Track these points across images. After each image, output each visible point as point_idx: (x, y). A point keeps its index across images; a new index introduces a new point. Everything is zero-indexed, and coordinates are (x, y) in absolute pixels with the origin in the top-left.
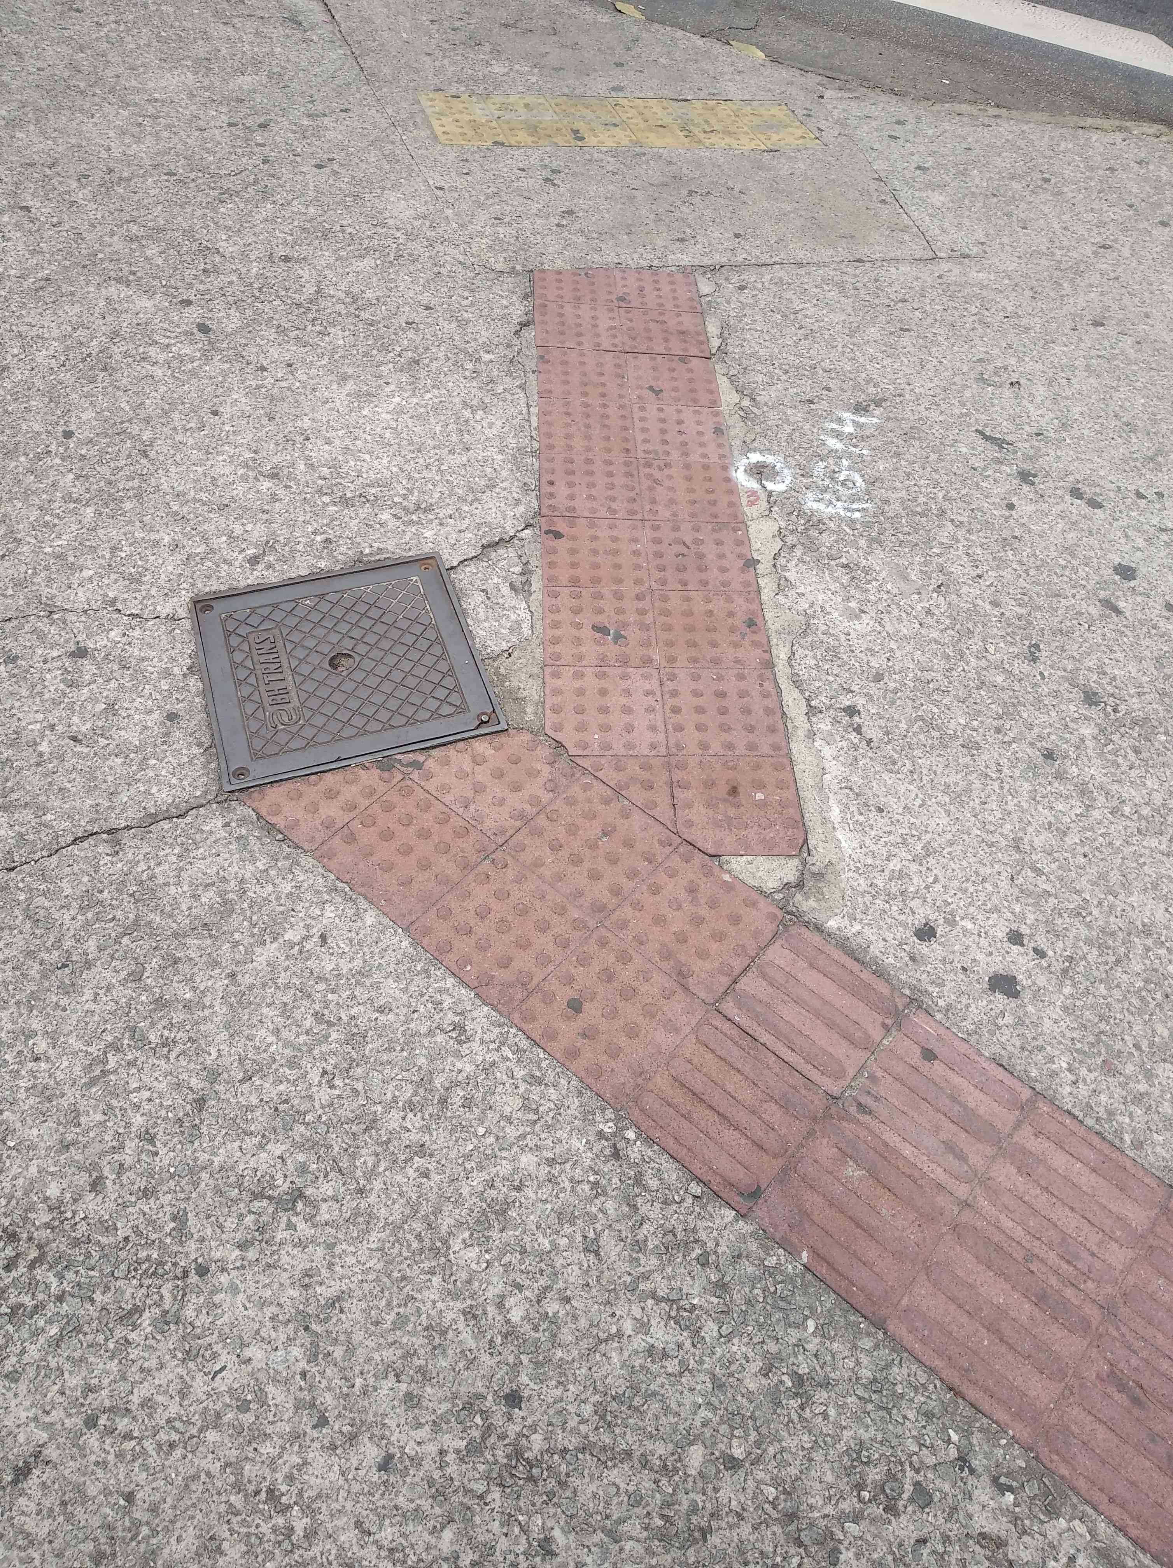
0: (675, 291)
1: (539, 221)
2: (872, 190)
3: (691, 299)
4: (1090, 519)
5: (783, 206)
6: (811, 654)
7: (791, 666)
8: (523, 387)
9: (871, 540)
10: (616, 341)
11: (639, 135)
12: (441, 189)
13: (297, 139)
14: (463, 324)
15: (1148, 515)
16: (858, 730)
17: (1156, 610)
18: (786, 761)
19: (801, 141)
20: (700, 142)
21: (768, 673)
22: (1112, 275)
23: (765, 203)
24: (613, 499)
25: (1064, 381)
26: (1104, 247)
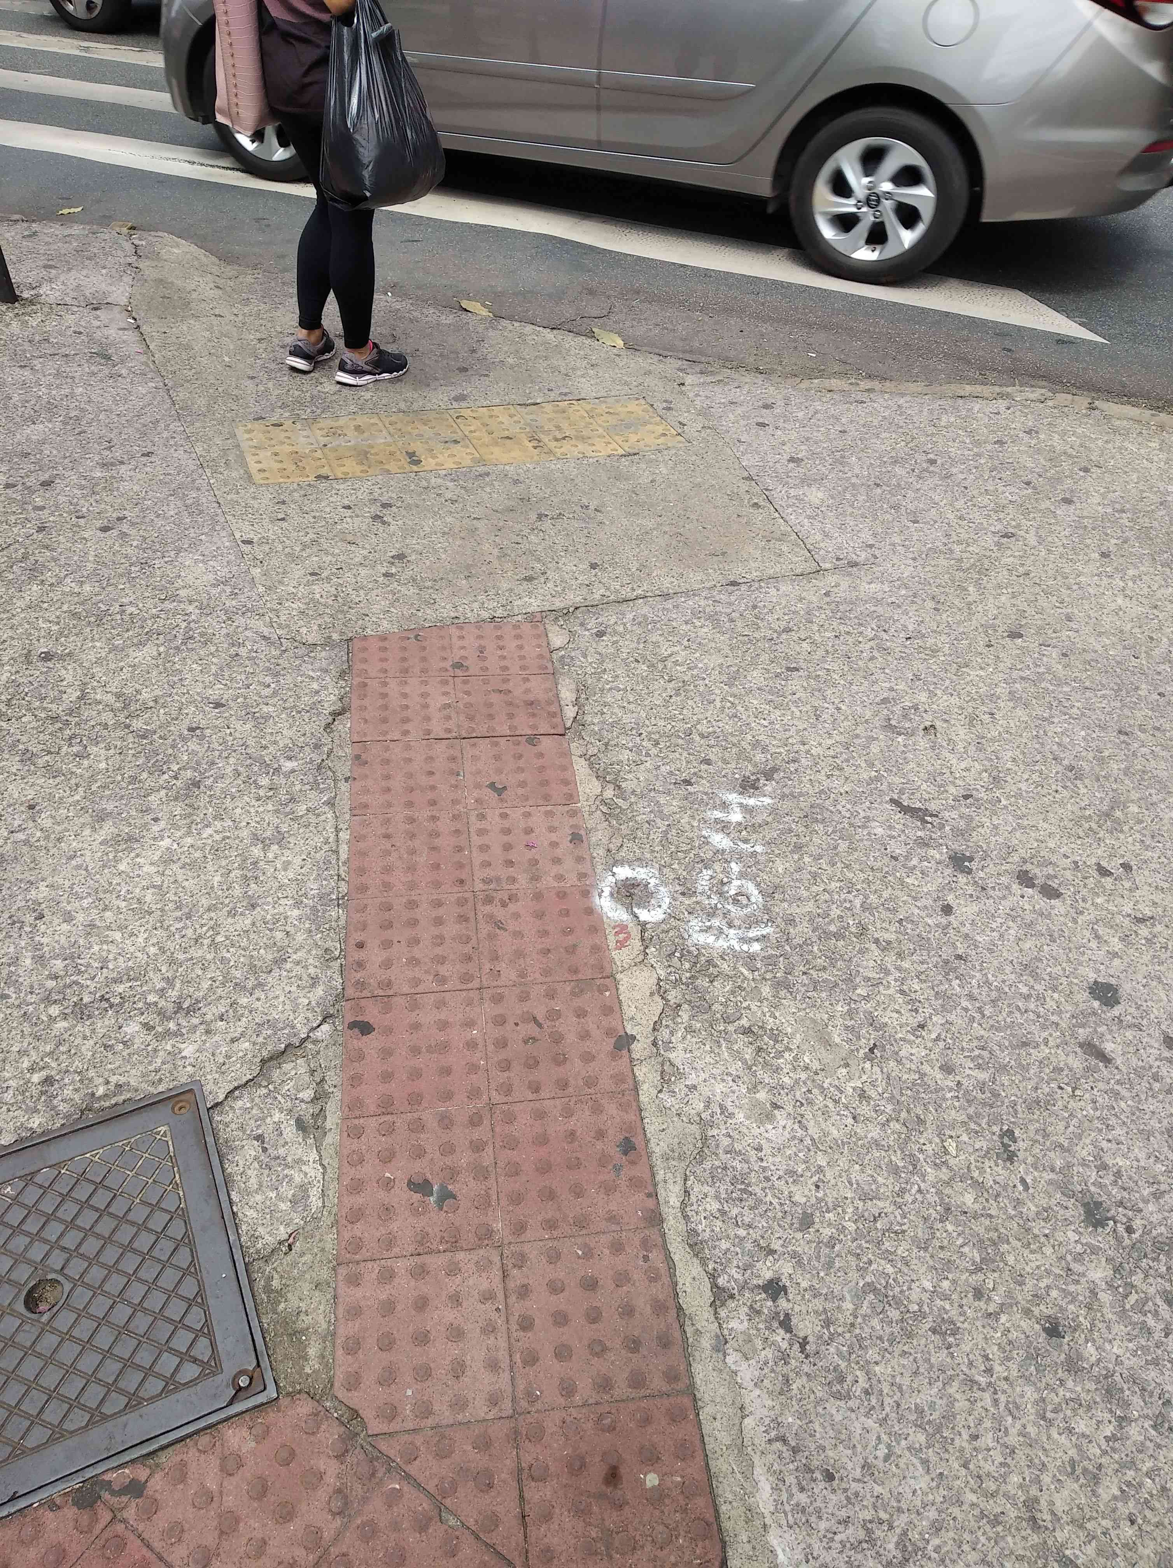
0: (521, 647)
1: (363, 572)
2: (742, 491)
3: (541, 656)
4: (1049, 916)
5: (644, 522)
6: (711, 1191)
7: (686, 1217)
8: (331, 803)
9: (778, 985)
10: (451, 724)
11: (482, 451)
12: (249, 542)
13: (84, 496)
14: (260, 721)
15: (1119, 900)
16: (786, 1324)
17: (1154, 1049)
18: (687, 1401)
19: (662, 440)
20: (550, 452)
21: (653, 1234)
22: (1021, 570)
23: (625, 522)
24: (441, 960)
25: (986, 718)
26: (1006, 536)
